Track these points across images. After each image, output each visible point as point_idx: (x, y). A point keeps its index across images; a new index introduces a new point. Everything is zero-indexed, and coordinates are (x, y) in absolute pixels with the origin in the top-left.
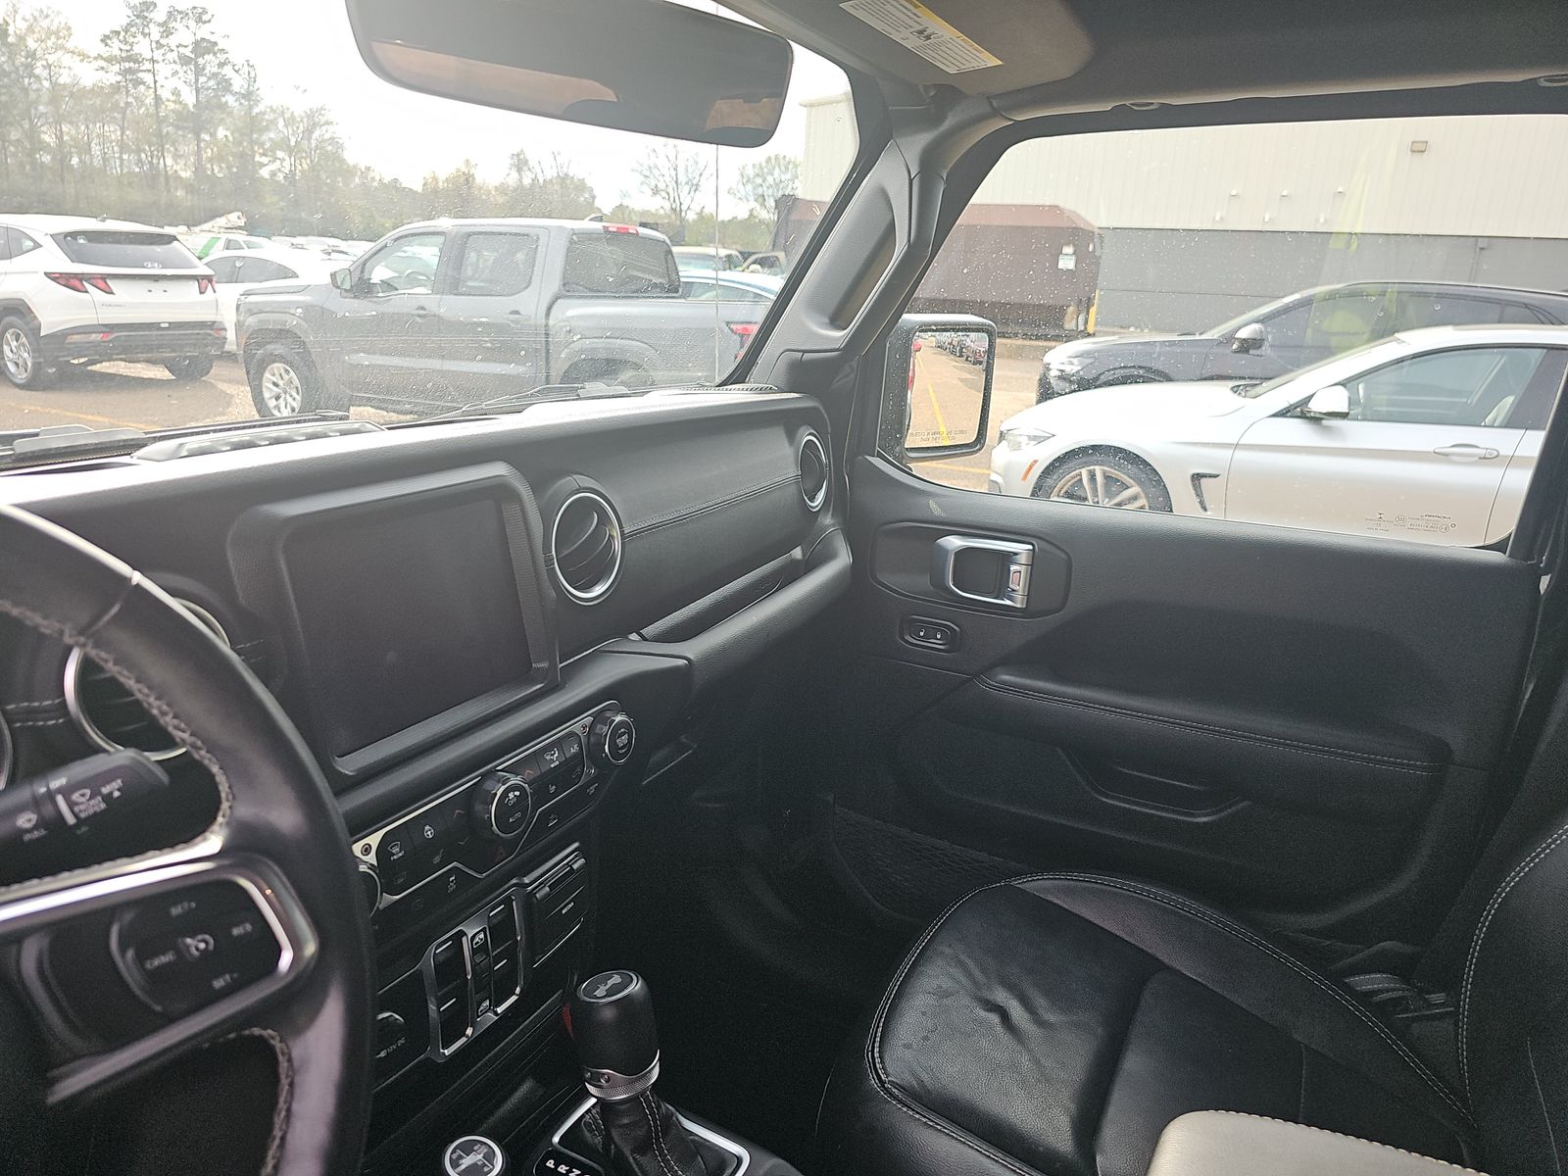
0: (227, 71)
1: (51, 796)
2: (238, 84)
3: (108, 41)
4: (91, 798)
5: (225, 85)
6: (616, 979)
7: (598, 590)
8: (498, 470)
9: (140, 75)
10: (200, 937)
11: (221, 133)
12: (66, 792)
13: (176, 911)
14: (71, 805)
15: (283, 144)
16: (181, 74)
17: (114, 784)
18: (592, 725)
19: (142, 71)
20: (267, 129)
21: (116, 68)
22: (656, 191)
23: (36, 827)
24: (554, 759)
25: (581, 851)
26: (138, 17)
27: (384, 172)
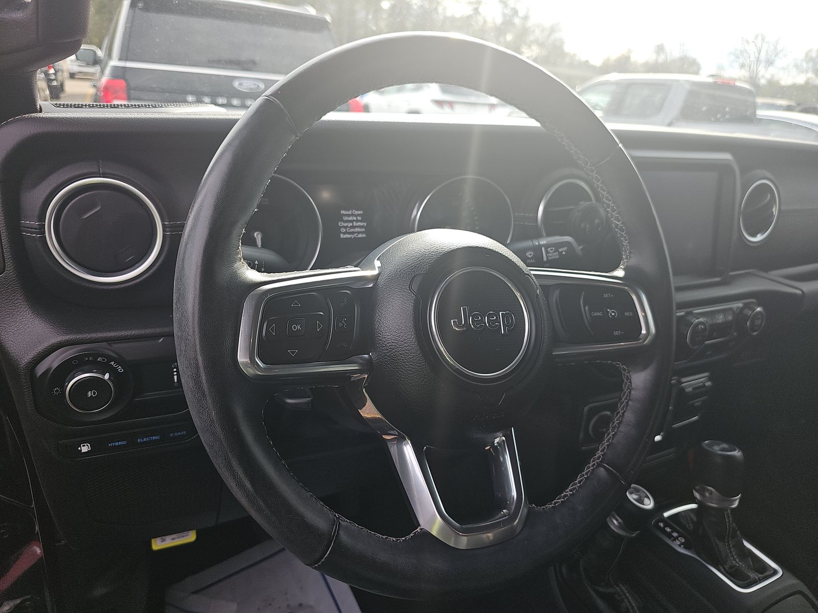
1: (540, 246)
4: (554, 252)
5: (516, 13)
6: (725, 446)
7: (759, 238)
8: (727, 156)
10: (613, 310)
12: (547, 246)
13: (606, 296)
14: (547, 252)
15: (536, 41)
17: (564, 248)
18: (742, 309)
20: (531, 34)
22: (742, 66)
23: (532, 258)
24: (720, 319)
25: (710, 379)
27: (582, 57)
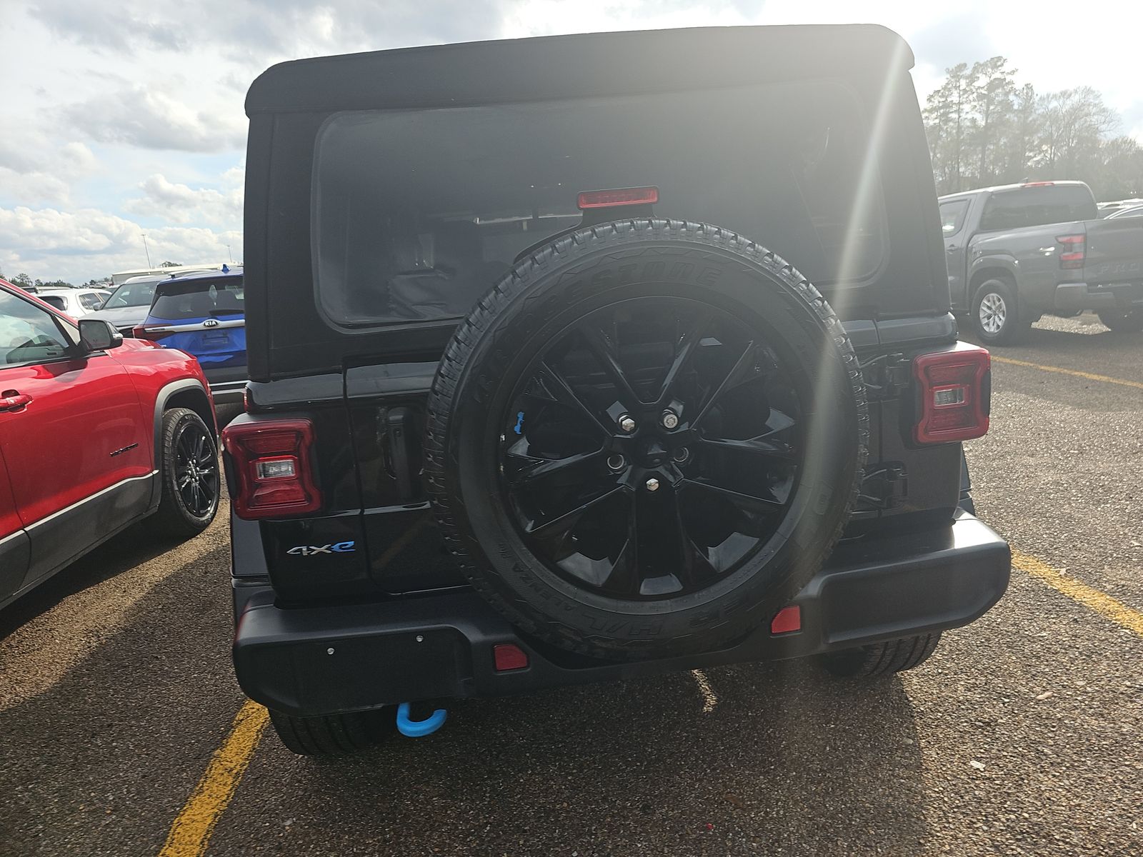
0: (1012, 97)
2: (1017, 103)
3: (932, 99)
5: (1008, 106)
9: (950, 115)
11: (1003, 141)
15: (1047, 139)
16: (978, 107)
19: (952, 112)
20: (1037, 131)
21: (934, 115)
26: (952, 77)
